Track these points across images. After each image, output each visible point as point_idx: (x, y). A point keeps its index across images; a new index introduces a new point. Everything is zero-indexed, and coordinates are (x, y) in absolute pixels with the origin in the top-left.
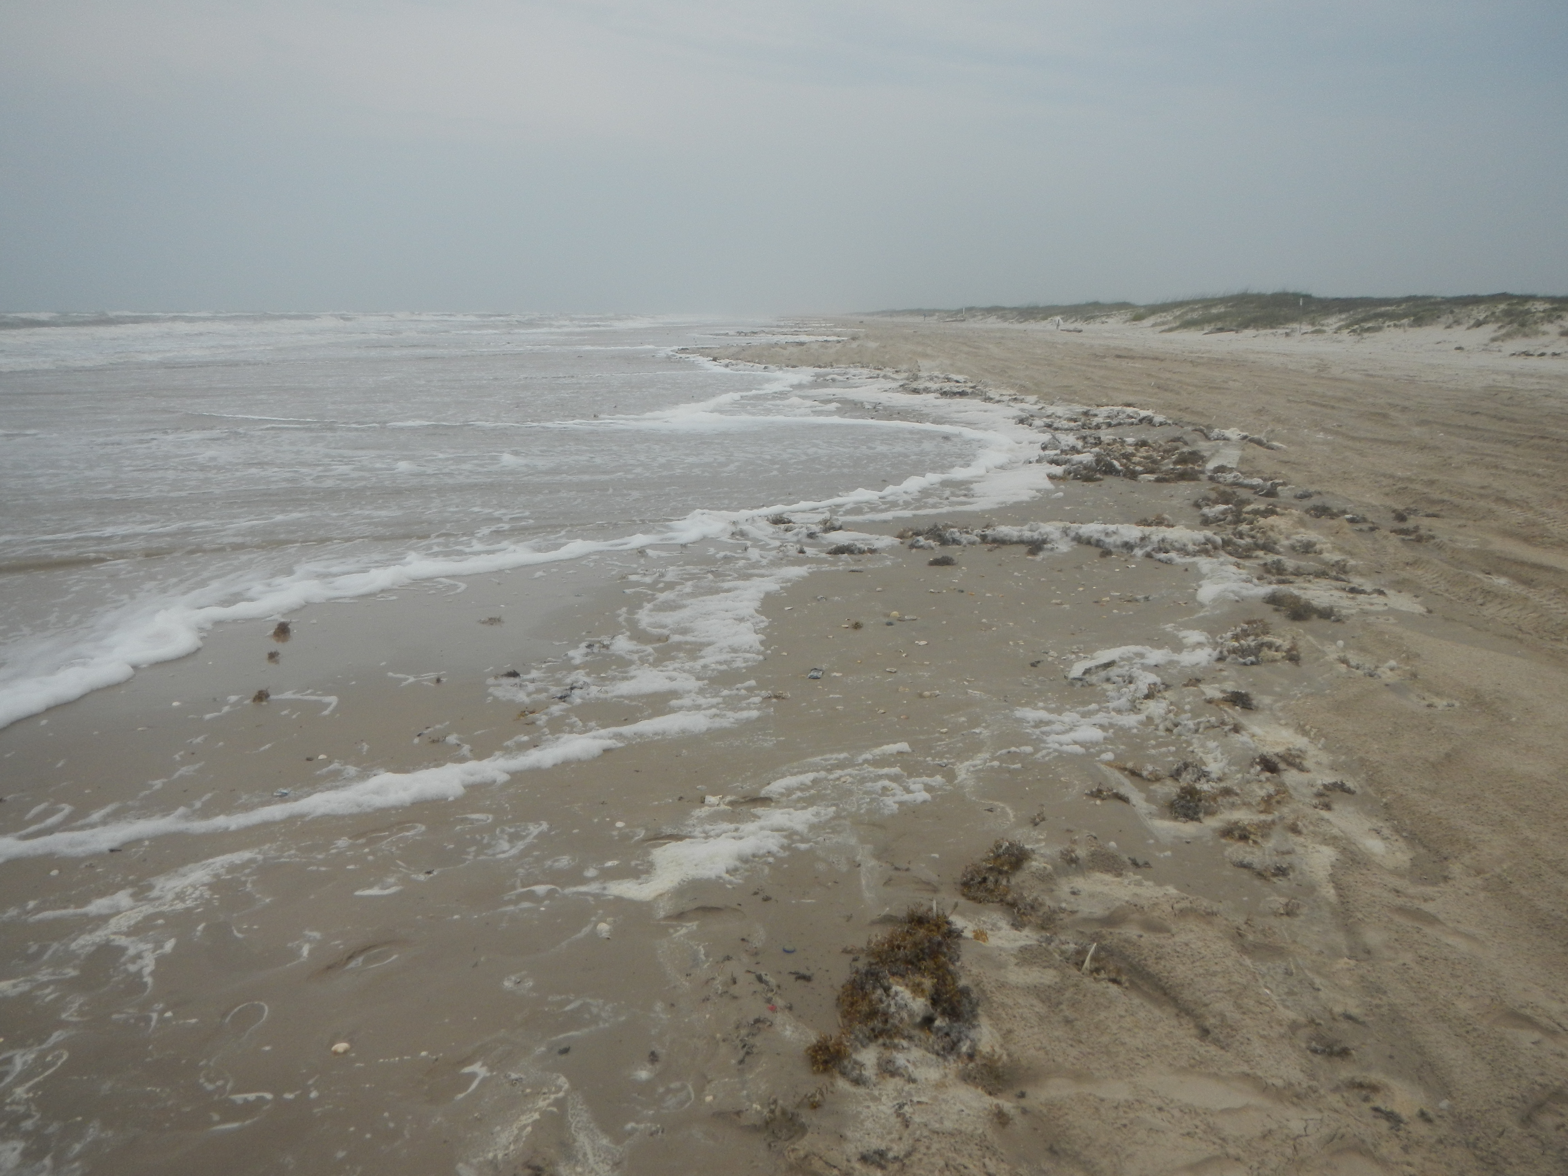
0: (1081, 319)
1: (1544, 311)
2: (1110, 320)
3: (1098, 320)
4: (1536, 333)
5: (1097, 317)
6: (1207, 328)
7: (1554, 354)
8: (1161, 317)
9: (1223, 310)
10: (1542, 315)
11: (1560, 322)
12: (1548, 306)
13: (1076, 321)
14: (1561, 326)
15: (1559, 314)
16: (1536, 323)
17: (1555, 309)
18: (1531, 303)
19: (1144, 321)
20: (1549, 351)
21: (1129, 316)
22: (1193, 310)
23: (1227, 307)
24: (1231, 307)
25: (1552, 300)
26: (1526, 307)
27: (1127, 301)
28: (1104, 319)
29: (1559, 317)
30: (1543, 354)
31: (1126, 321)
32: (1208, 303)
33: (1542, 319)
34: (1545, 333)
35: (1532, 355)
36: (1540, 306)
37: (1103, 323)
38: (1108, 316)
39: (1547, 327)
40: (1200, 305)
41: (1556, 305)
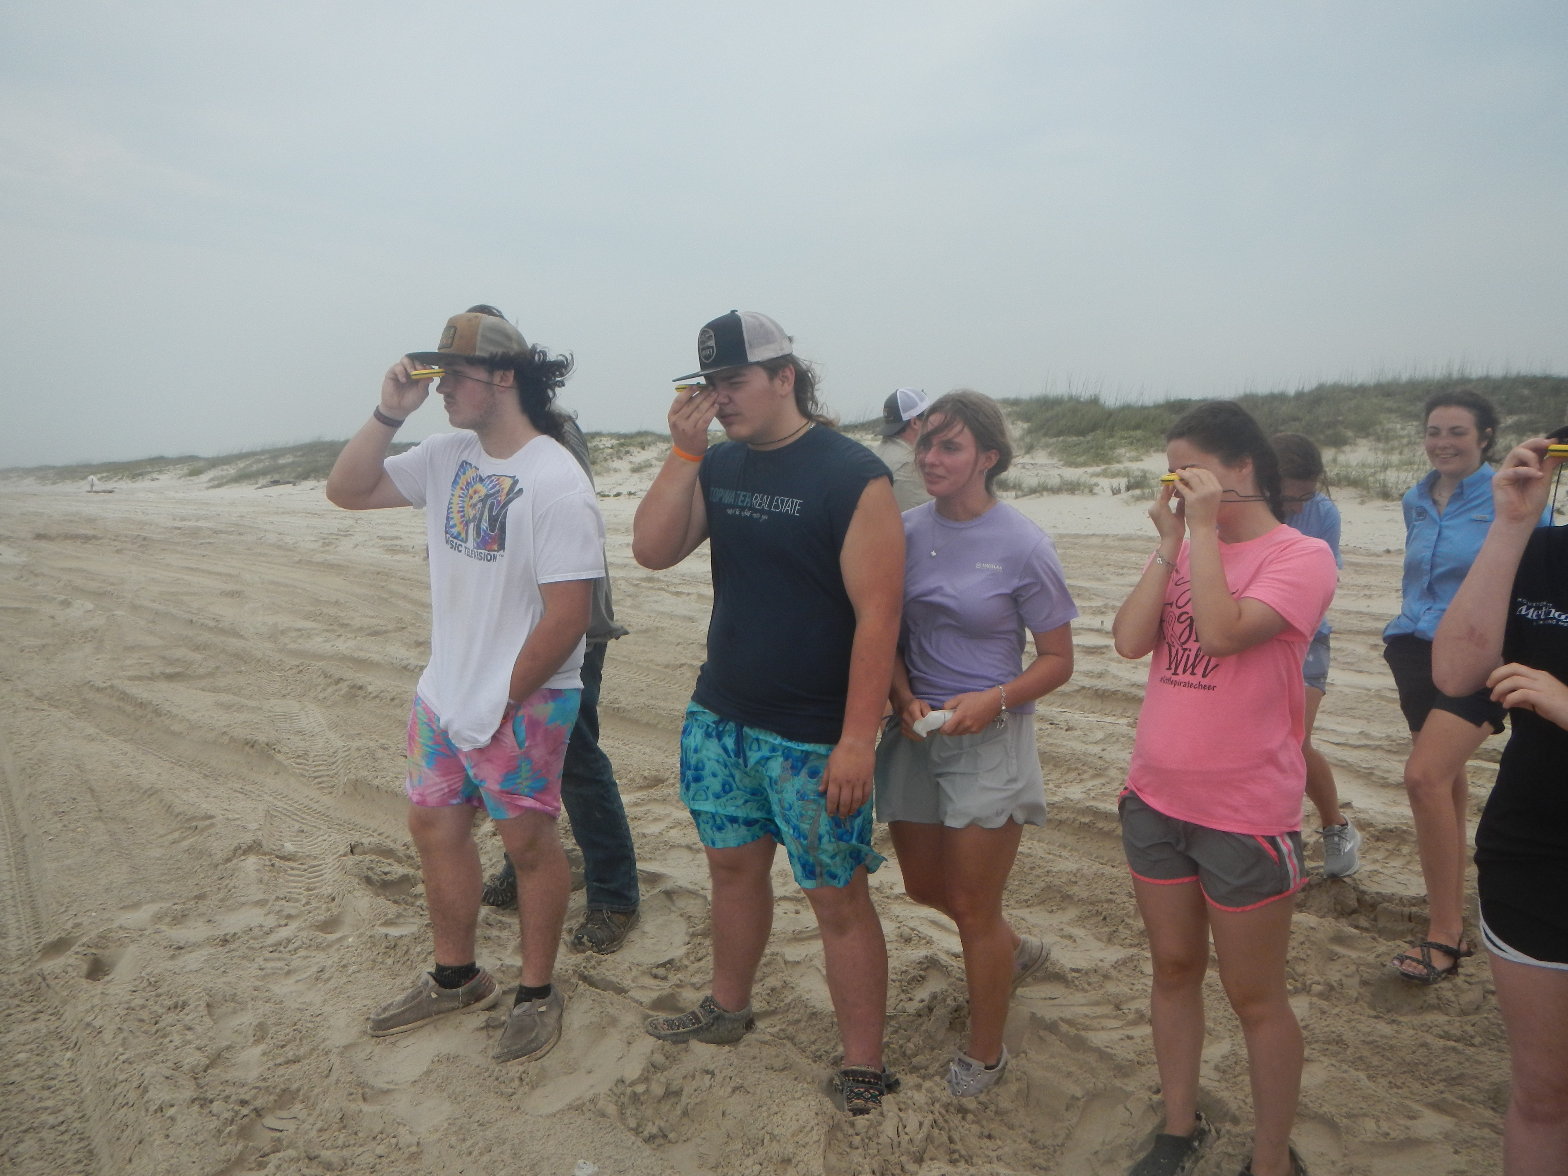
0: (128, 477)
1: (612, 447)
2: (162, 477)
3: (148, 477)
4: (608, 470)
5: (149, 472)
6: (262, 481)
7: (630, 494)
8: (222, 470)
9: (290, 460)
10: (610, 451)
11: (629, 458)
12: (614, 442)
13: (121, 479)
14: (631, 462)
15: (628, 449)
16: (606, 460)
17: (622, 445)
18: (597, 439)
19: (202, 476)
20: (624, 490)
21: (186, 471)
22: (260, 461)
23: (296, 456)
24: (303, 456)
25: (618, 436)
26: (594, 444)
27: (195, 454)
28: (155, 475)
29: (627, 452)
30: (618, 495)
31: (180, 478)
32: (276, 453)
33: (611, 455)
34: (616, 470)
35: (608, 496)
36: (608, 442)
37: (153, 480)
38: (160, 472)
39: (616, 464)
40: (267, 456)
41: (622, 441)
